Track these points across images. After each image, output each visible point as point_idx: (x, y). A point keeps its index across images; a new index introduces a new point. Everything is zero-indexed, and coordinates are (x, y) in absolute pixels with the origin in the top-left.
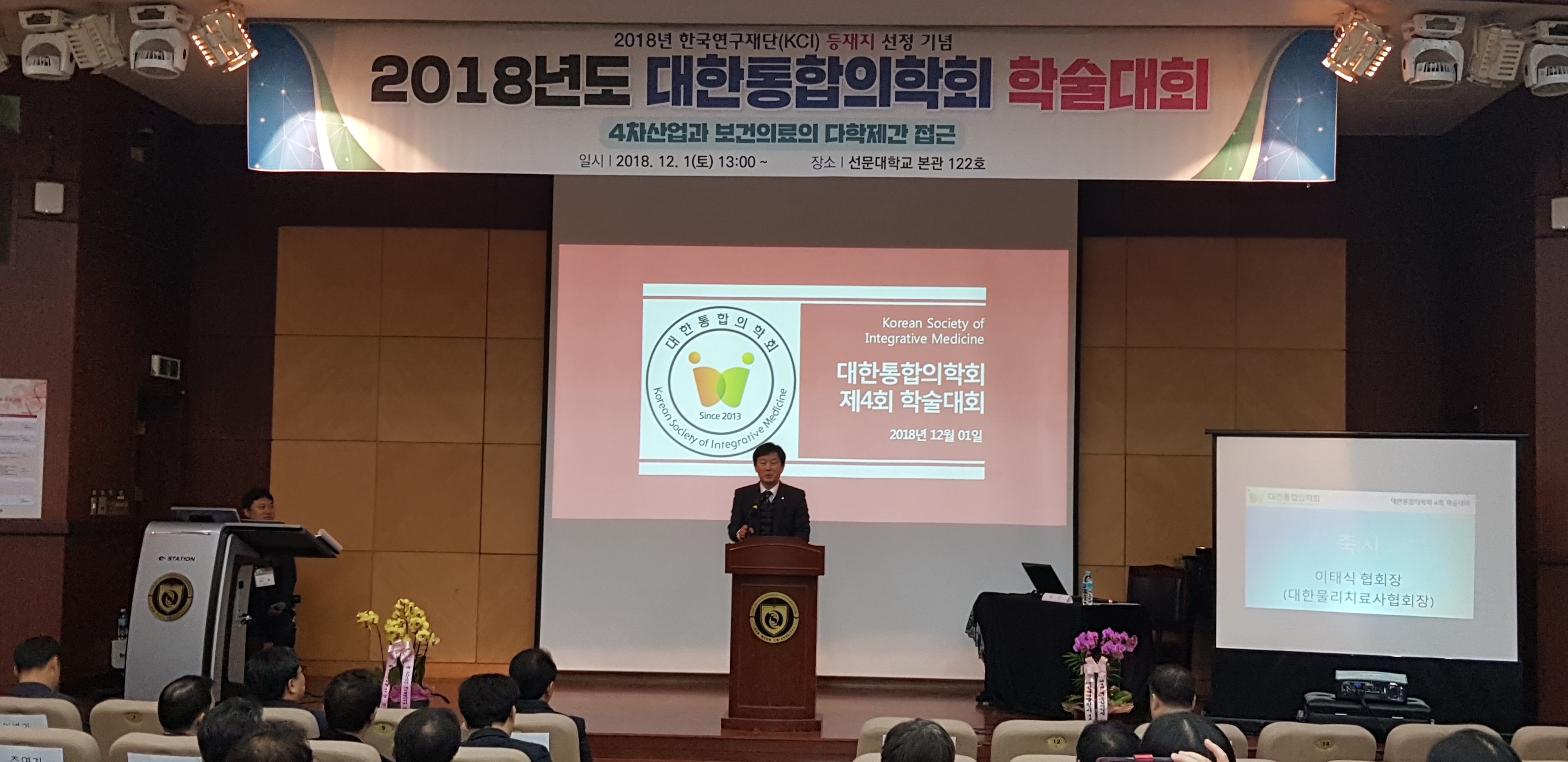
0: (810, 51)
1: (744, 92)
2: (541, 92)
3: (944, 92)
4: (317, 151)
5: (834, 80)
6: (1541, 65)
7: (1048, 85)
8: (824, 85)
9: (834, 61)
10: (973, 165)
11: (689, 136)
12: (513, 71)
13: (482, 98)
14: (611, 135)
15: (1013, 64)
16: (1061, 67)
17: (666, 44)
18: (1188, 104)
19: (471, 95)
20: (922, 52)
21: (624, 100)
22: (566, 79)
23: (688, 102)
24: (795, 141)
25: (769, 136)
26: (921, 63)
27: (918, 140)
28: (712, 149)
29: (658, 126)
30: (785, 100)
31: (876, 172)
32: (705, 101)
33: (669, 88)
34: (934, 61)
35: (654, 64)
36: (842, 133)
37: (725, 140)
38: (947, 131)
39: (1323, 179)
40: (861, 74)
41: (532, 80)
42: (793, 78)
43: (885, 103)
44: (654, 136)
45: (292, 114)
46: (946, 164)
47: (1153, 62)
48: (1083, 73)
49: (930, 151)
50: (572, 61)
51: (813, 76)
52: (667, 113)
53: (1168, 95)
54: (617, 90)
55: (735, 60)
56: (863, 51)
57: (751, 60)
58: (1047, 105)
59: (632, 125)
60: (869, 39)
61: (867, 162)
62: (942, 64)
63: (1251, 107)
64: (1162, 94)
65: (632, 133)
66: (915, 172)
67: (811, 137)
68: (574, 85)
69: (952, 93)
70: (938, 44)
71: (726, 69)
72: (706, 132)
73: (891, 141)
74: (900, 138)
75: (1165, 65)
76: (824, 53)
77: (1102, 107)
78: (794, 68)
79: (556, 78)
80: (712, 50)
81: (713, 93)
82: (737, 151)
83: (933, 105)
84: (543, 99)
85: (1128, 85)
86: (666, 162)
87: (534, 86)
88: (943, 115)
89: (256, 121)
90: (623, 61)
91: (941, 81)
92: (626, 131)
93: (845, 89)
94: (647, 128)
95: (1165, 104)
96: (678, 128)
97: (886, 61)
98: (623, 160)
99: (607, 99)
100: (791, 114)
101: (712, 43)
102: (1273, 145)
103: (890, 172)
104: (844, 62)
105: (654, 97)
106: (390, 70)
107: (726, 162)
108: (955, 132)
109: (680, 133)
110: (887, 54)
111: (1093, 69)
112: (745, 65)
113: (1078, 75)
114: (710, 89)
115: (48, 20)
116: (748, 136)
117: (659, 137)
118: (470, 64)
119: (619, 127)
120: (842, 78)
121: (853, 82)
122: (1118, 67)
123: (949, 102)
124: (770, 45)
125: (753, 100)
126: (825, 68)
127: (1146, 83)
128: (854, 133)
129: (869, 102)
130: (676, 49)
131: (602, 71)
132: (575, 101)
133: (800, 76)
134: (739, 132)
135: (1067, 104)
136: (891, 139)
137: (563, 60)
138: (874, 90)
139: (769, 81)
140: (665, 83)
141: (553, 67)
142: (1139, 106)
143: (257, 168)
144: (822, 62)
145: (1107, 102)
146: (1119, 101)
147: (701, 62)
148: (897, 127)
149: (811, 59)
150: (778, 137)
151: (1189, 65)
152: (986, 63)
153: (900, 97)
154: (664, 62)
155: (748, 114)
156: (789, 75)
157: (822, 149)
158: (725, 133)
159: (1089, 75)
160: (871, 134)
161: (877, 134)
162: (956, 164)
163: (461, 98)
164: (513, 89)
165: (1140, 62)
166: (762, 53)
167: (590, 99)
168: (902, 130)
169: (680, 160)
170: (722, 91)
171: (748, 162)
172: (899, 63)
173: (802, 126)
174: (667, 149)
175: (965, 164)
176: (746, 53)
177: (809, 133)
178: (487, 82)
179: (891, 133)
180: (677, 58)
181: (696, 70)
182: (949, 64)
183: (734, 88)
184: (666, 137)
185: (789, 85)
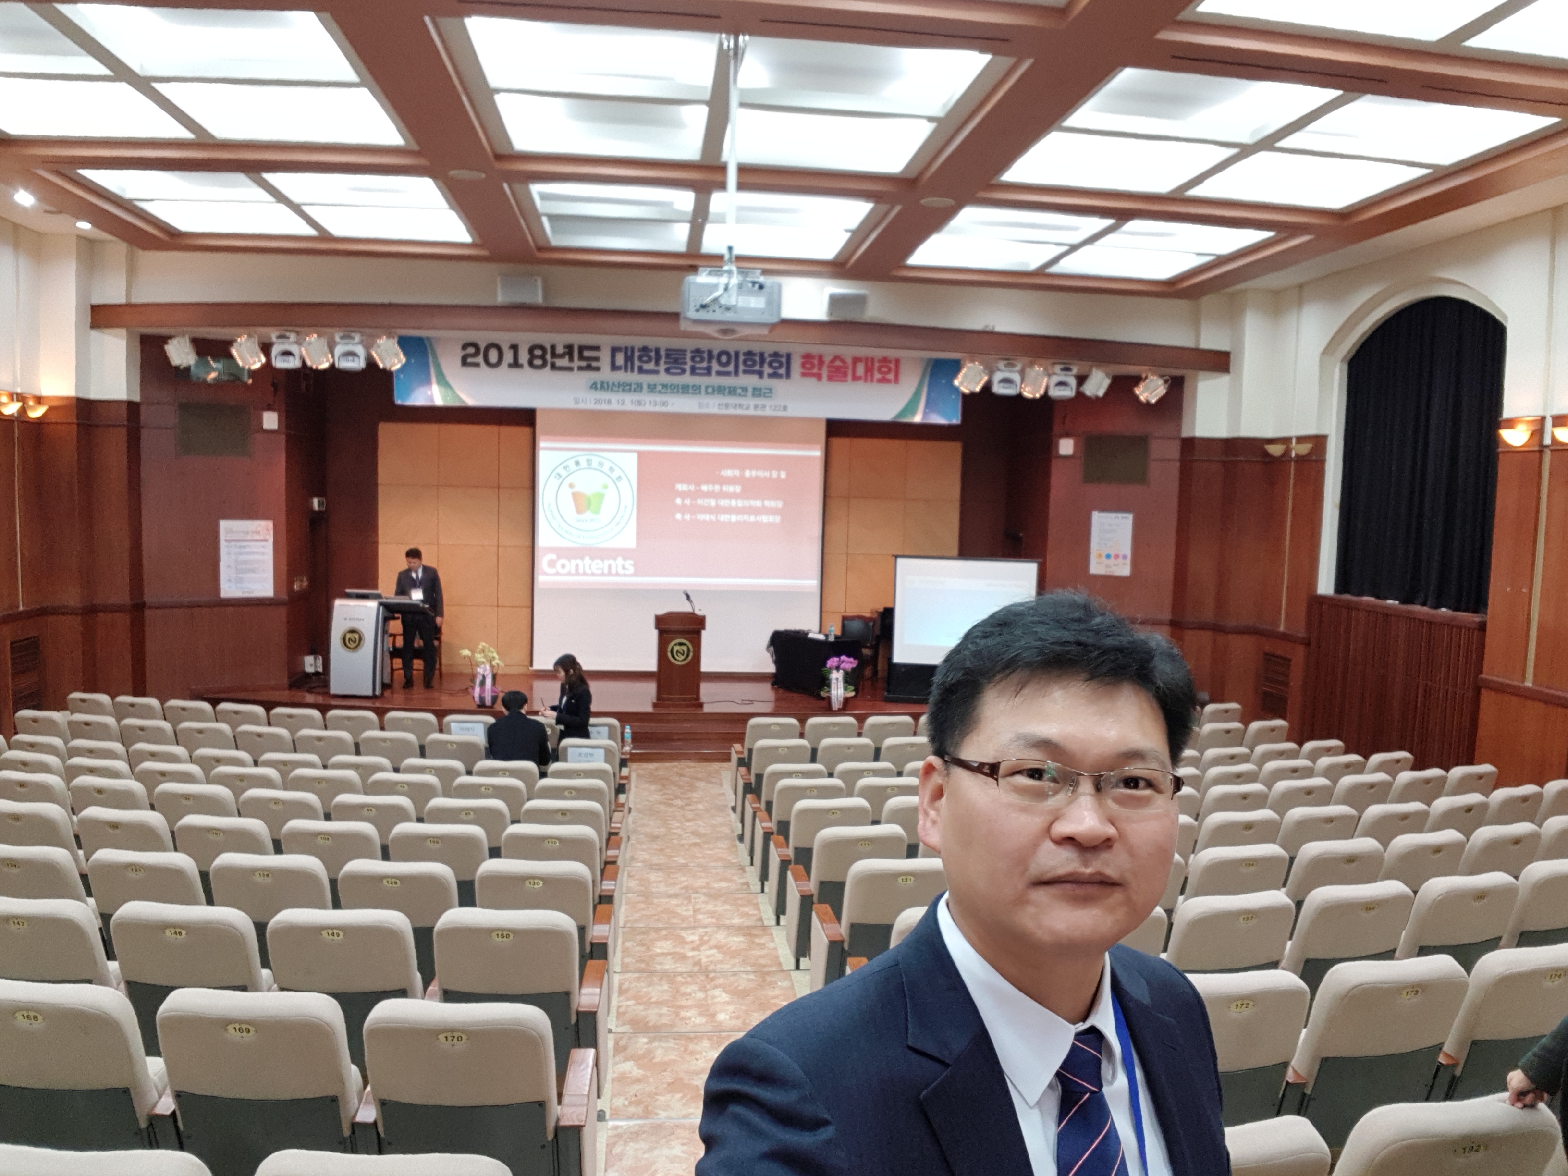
0: (697, 346)
2: (553, 364)
4: (433, 396)
5: (710, 362)
6: (1056, 387)
7: (820, 369)
8: (705, 364)
9: (710, 351)
10: (782, 409)
11: (633, 389)
12: (538, 352)
13: (521, 366)
14: (591, 387)
15: (802, 357)
16: (827, 359)
17: (620, 339)
18: (889, 381)
19: (516, 364)
20: (756, 349)
21: (598, 369)
22: (567, 357)
23: (632, 370)
24: (688, 393)
25: (675, 390)
26: (755, 354)
27: (753, 395)
28: (644, 396)
29: (616, 383)
30: (683, 371)
31: (731, 411)
32: (641, 370)
33: (622, 364)
34: (762, 354)
35: (614, 350)
36: (713, 390)
37: (652, 392)
38: (768, 391)
39: (955, 423)
40: (724, 359)
41: (548, 357)
42: (688, 360)
43: (736, 373)
44: (614, 388)
46: (768, 408)
47: (873, 359)
48: (838, 363)
49: (759, 401)
50: (569, 348)
51: (698, 359)
52: (621, 376)
53: (879, 376)
55: (658, 349)
56: (726, 347)
57: (666, 349)
58: (820, 379)
59: (602, 383)
61: (727, 406)
62: (766, 356)
63: (921, 383)
64: (877, 376)
65: (602, 386)
66: (751, 412)
67: (697, 391)
68: (571, 360)
69: (771, 371)
71: (653, 354)
72: (642, 388)
73: (739, 395)
74: (744, 394)
75: (879, 361)
76: (705, 347)
77: (847, 381)
78: (689, 355)
79: (562, 356)
80: (646, 344)
81: (646, 367)
82: (659, 398)
83: (761, 377)
84: (554, 367)
85: (861, 370)
86: (620, 403)
87: (549, 360)
88: (766, 382)
90: (597, 348)
91: (766, 365)
92: (599, 386)
93: (715, 367)
94: (610, 384)
95: (878, 381)
96: (627, 385)
97: (737, 353)
98: (598, 401)
99: (589, 368)
100: (687, 379)
103: (739, 412)
104: (715, 353)
105: (614, 367)
107: (652, 404)
108: (773, 391)
109: (628, 388)
110: (737, 349)
111: (843, 361)
112: (663, 353)
113: (835, 364)
114: (644, 365)
115: (288, 338)
116: (664, 390)
117: (616, 389)
118: (515, 348)
119: (595, 383)
120: (714, 361)
122: (856, 360)
123: (769, 376)
125: (667, 371)
126: (705, 355)
127: (869, 370)
128: (720, 390)
129: (727, 374)
130: (626, 342)
131: (587, 354)
132: (570, 369)
133: (693, 359)
135: (830, 378)
138: (731, 368)
139: (676, 361)
140: (620, 359)
141: (560, 350)
142: (866, 381)
143: (399, 403)
144: (704, 352)
145: (849, 379)
146: (855, 378)
147: (639, 350)
148: (742, 388)
150: (680, 391)
151: (891, 362)
152: (789, 356)
153: (745, 372)
154: (619, 349)
155: (664, 378)
156: (686, 358)
157: (704, 399)
158: (652, 388)
159: (840, 364)
160: (729, 392)
161: (732, 391)
162: (773, 408)
163: (510, 366)
164: (538, 362)
165: (867, 358)
168: (745, 389)
169: (627, 402)
170: (651, 366)
171: (664, 404)
172: (744, 354)
173: (693, 386)
174: (621, 396)
175: (777, 408)
176: (663, 345)
178: (524, 357)
179: (739, 391)
180: (626, 347)
181: (637, 354)
182: (770, 355)
183: (657, 363)
184: (620, 389)
185: (685, 363)
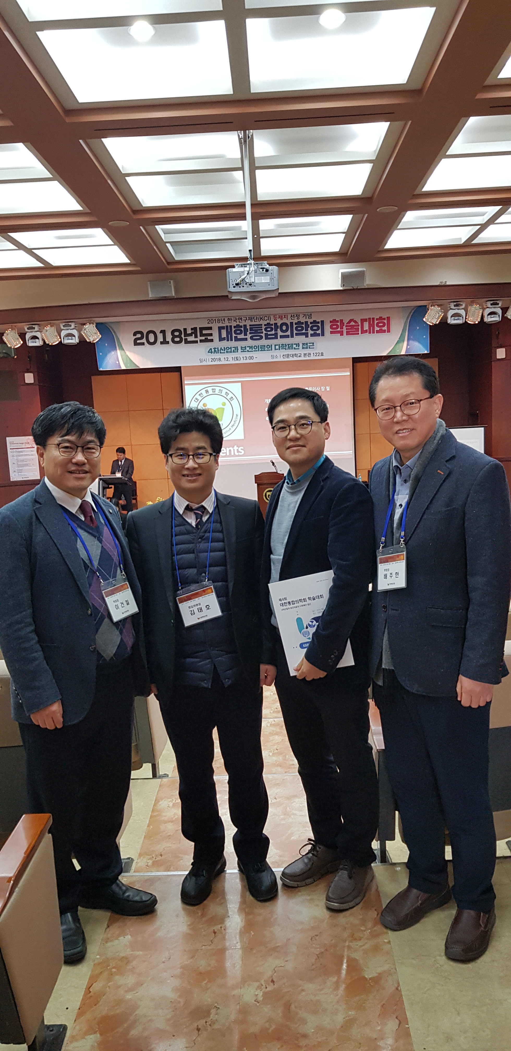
0: (268, 321)
1: (249, 336)
2: (186, 340)
3: (310, 332)
4: (119, 363)
5: (276, 330)
6: (488, 315)
7: (342, 328)
8: (273, 332)
9: (276, 324)
10: (320, 355)
11: (232, 351)
12: (176, 334)
13: (168, 343)
14: (209, 352)
15: (331, 322)
16: (345, 322)
17: (223, 322)
18: (384, 331)
19: (165, 342)
20: (303, 320)
21: (212, 341)
22: (193, 335)
23: (232, 340)
24: (264, 350)
25: (257, 349)
26: (303, 323)
27: (303, 348)
28: (240, 354)
29: (223, 348)
30: (261, 337)
31: (291, 359)
32: (237, 339)
33: (225, 336)
34: (306, 322)
35: (220, 329)
36: (279, 347)
37: (244, 351)
38: (312, 344)
39: (426, 352)
40: (284, 328)
41: (183, 336)
42: (263, 331)
43: (292, 336)
44: (222, 351)
45: (110, 352)
46: (312, 355)
47: (373, 319)
48: (352, 323)
49: (307, 351)
50: (195, 329)
51: (269, 329)
52: (225, 344)
53: (378, 329)
54: (209, 338)
55: (245, 326)
56: (285, 321)
57: (250, 325)
58: (342, 334)
59: (215, 348)
60: (286, 316)
61: (288, 356)
62: (309, 323)
63: (404, 331)
64: (377, 329)
65: (215, 351)
66: (302, 358)
67: (270, 349)
68: (196, 337)
69: (313, 332)
70: (307, 317)
71: (243, 329)
72: (238, 350)
73: (295, 349)
74: (297, 347)
75: (377, 319)
76: (272, 322)
77: (358, 334)
78: (264, 327)
79: (190, 335)
80: (238, 323)
81: (239, 337)
82: (248, 355)
83: (307, 336)
84: (187, 342)
85: (366, 326)
86: (226, 359)
87: (184, 338)
88: (310, 339)
89: (99, 354)
90: (210, 328)
91: (309, 329)
92: (213, 350)
93: (280, 333)
94: (219, 349)
95: (378, 332)
96: (229, 349)
97: (292, 323)
98: (213, 360)
99: (206, 340)
100: (264, 342)
101: (238, 321)
102: (411, 342)
103: (295, 359)
104: (279, 325)
105: (221, 339)
106: (139, 336)
107: (245, 358)
108: (314, 344)
109: (230, 350)
110: (292, 321)
111: (355, 322)
112: (248, 327)
113: (351, 324)
114: (238, 336)
115: (34, 328)
116: (251, 350)
117: (223, 352)
118: (163, 332)
119: (211, 349)
120: (279, 330)
121: (282, 331)
122: (363, 321)
123: (312, 335)
124: (256, 320)
125: (252, 338)
126: (273, 327)
127: (371, 326)
128: (283, 347)
129: (287, 337)
130: (227, 323)
131: (204, 332)
132: (196, 342)
133: (266, 330)
134: (248, 349)
135: (348, 333)
136: (295, 348)
137: (192, 329)
138: (289, 333)
139: (256, 332)
140: (224, 334)
141: (189, 331)
142: (370, 333)
143: (101, 369)
144: (272, 325)
145: (360, 332)
146: (363, 332)
147: (235, 327)
148: (296, 344)
149: (268, 324)
150: (260, 349)
151: (384, 319)
152: (322, 322)
153: (297, 334)
154: (223, 328)
155: (250, 342)
156: (262, 330)
157: (274, 352)
158: (244, 349)
159: (354, 324)
160: (289, 347)
161: (290, 347)
162: (315, 355)
163: (162, 343)
164: (177, 339)
165: (370, 319)
166: (253, 323)
167: (201, 341)
168: (298, 345)
169: (230, 359)
170: (242, 336)
171: (251, 358)
172: (296, 324)
173: (267, 346)
174: (226, 355)
175: (318, 354)
176: (248, 323)
177: (269, 347)
178: (169, 338)
179: (294, 346)
180: (227, 326)
181: (233, 329)
182: (311, 323)
183: (246, 335)
184: (226, 352)
185: (262, 333)
